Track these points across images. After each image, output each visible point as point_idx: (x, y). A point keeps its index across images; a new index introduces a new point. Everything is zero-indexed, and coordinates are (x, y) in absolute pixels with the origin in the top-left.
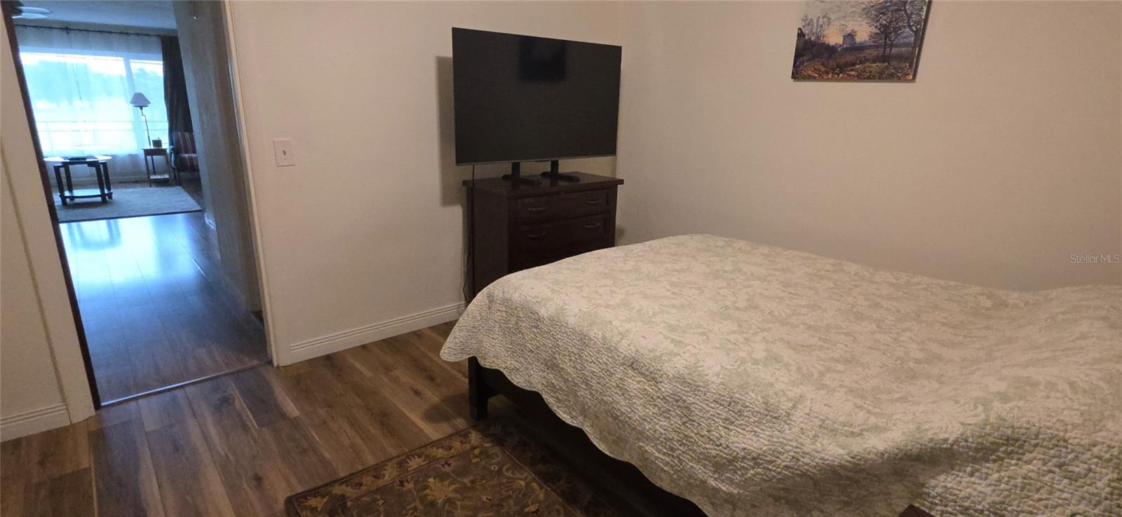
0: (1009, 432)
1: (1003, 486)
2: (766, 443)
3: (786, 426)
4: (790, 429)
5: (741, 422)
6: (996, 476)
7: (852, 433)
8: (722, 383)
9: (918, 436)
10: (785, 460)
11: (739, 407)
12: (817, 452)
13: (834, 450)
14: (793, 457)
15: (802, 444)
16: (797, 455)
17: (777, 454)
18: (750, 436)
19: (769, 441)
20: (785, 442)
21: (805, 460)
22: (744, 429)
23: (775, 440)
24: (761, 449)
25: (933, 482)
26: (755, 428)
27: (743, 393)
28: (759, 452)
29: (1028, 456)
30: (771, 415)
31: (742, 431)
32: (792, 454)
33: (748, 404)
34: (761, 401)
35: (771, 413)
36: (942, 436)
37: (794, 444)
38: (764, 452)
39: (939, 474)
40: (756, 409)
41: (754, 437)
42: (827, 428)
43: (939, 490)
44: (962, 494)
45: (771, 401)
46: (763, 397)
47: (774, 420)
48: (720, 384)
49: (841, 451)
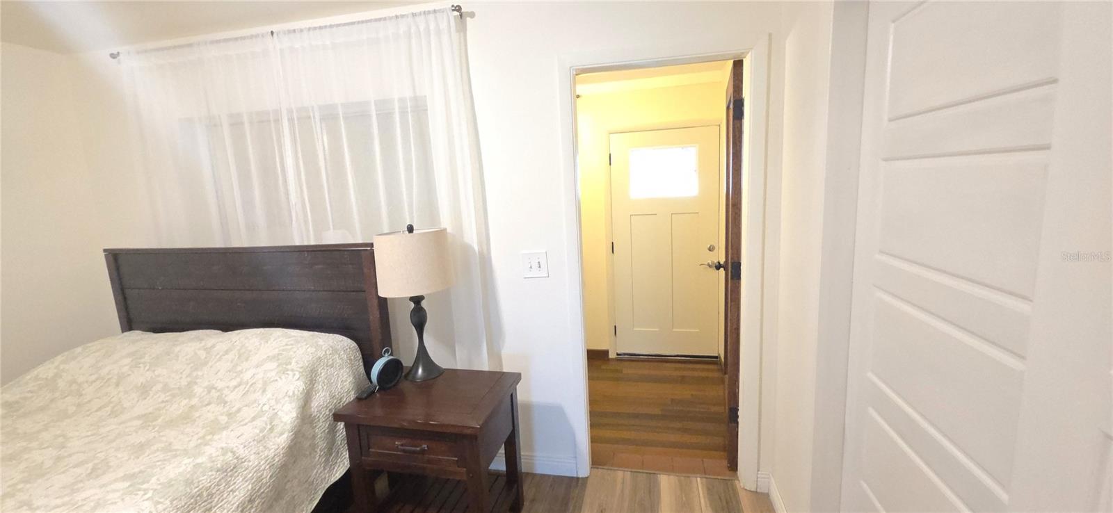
0: (309, 369)
1: (325, 388)
2: (247, 483)
3: (245, 463)
4: (250, 461)
5: (216, 500)
6: (320, 387)
7: (270, 429)
8: (172, 502)
9: (296, 397)
10: (267, 475)
11: (205, 494)
12: (277, 449)
13: (281, 440)
14: (270, 467)
15: (266, 457)
16: (271, 464)
17: (260, 479)
18: (232, 497)
19: (246, 481)
20: (257, 468)
21: (277, 460)
22: (222, 501)
23: (251, 475)
24: (248, 490)
25: (313, 409)
26: (229, 490)
27: (196, 485)
28: (248, 493)
29: (319, 371)
30: (229, 471)
31: (223, 502)
32: (267, 467)
33: (209, 484)
34: (214, 473)
35: (229, 470)
36: (301, 389)
37: (263, 462)
38: (252, 488)
39: (310, 405)
40: (217, 480)
41: (235, 494)
42: (261, 440)
43: (316, 410)
44: (322, 403)
45: (219, 466)
46: (211, 471)
47: (235, 470)
48: (171, 504)
49: (285, 435)
